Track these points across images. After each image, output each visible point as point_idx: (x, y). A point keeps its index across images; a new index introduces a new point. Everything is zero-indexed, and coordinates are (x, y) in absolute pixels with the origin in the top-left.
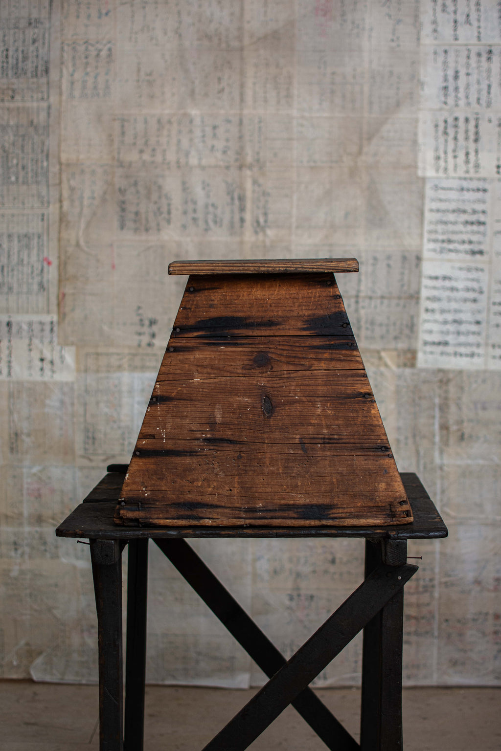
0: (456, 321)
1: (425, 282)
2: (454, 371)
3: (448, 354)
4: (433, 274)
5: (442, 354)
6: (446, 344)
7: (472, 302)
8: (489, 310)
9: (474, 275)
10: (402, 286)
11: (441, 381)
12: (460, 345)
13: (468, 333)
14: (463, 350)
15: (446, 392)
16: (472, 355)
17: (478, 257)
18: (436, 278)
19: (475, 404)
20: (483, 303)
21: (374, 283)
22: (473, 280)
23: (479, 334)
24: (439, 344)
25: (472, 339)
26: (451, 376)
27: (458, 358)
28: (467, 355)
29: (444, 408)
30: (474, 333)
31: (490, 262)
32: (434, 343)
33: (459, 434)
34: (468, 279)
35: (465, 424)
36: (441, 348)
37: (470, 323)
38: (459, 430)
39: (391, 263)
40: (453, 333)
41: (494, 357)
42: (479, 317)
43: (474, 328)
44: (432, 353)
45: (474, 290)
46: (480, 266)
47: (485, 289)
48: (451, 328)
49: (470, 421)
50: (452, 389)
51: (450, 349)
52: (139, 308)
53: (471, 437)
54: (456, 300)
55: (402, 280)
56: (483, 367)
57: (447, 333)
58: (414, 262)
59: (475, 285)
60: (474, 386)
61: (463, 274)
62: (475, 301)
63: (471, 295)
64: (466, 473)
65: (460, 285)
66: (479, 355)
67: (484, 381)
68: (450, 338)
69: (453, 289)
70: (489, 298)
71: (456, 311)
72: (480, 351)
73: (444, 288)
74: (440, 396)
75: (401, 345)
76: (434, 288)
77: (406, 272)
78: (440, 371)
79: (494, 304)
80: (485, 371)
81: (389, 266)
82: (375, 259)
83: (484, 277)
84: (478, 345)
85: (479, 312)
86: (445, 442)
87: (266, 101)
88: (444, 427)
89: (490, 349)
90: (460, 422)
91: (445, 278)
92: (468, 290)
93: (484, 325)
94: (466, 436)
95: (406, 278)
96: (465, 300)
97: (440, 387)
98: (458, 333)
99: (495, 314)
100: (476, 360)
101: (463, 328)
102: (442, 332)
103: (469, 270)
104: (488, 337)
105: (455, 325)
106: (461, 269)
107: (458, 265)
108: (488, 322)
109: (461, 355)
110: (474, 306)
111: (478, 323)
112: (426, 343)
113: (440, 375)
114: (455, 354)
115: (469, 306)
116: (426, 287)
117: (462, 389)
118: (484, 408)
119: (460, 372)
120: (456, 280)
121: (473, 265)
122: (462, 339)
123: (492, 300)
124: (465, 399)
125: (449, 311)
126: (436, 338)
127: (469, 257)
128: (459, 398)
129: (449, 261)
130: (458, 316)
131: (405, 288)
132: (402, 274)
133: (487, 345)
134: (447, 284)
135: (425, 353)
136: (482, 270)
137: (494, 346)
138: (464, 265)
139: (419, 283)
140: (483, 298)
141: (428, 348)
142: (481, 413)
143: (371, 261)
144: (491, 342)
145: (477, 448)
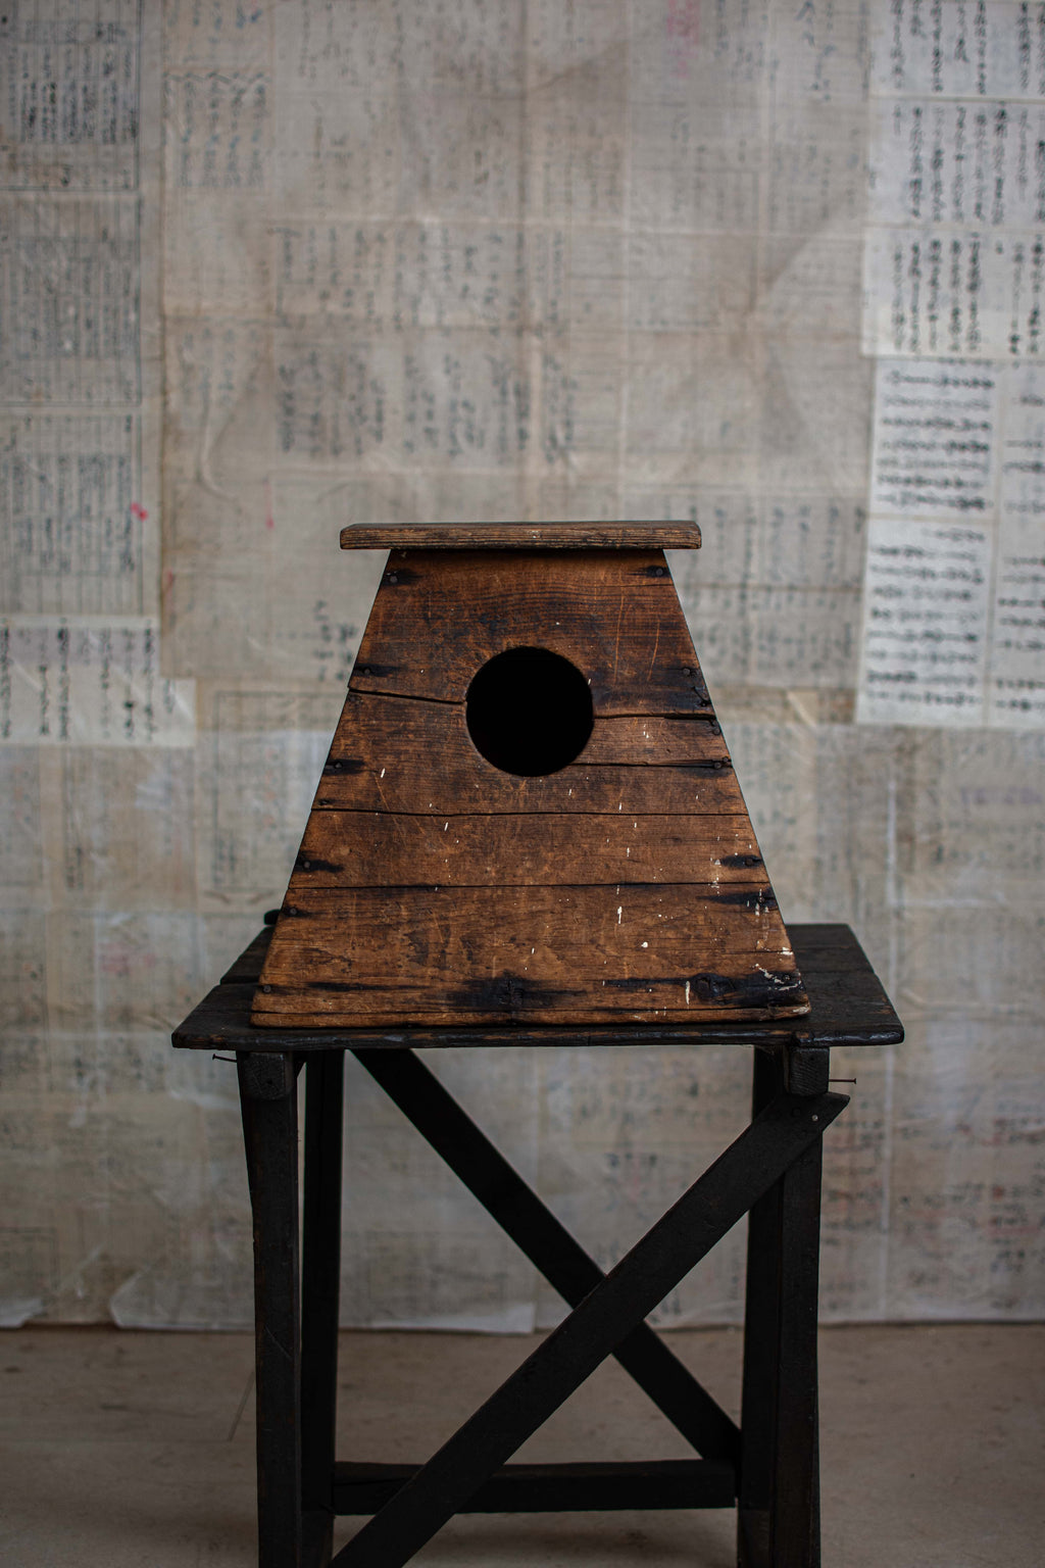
0: (929, 635)
1: (873, 559)
2: (924, 730)
3: (913, 698)
4: (888, 545)
5: (903, 697)
6: (910, 678)
7: (960, 598)
8: (992, 614)
9: (966, 546)
10: (830, 566)
11: (900, 749)
12: (937, 680)
13: (952, 658)
14: (942, 690)
15: (911, 769)
16: (959, 700)
17: (973, 512)
18: (894, 552)
19: (964, 792)
20: (981, 602)
21: (776, 559)
22: (963, 556)
23: (972, 659)
24: (898, 678)
25: (959, 669)
26: (919, 739)
27: (934, 705)
28: (949, 700)
29: (905, 800)
30: (963, 658)
31: (996, 523)
32: (887, 677)
33: (934, 849)
34: (954, 555)
35: (945, 831)
36: (901, 687)
37: (956, 638)
38: (932, 842)
39: (810, 522)
40: (925, 658)
41: (1000, 704)
42: (973, 628)
43: (963, 648)
44: (883, 695)
45: (964, 576)
46: (975, 529)
47: (986, 574)
48: (921, 647)
49: (954, 824)
50: (920, 764)
51: (918, 688)
52: (321, 605)
53: (954, 855)
54: (930, 595)
55: (829, 554)
56: (978, 723)
57: (914, 657)
58: (852, 519)
59: (967, 566)
60: (963, 758)
61: (944, 545)
62: (966, 596)
63: (959, 585)
64: (943, 923)
65: (939, 566)
66: (972, 700)
67: (981, 750)
68: (918, 668)
69: (925, 574)
70: (993, 591)
71: (931, 616)
72: (975, 692)
73: (909, 572)
74: (898, 778)
75: (826, 681)
76: (890, 571)
77: (838, 539)
78: (899, 729)
79: (1002, 602)
80: (983, 731)
81: (804, 527)
82: (779, 513)
83: (984, 550)
84: (971, 681)
85: (974, 617)
86: (907, 865)
87: (569, 201)
88: (906, 837)
89: (994, 689)
90: (935, 827)
91: (911, 552)
92: (952, 575)
93: (982, 642)
94: (946, 854)
95: (837, 551)
96: (948, 595)
97: (898, 761)
98: (934, 658)
99: (1004, 621)
100: (966, 709)
101: (944, 648)
102: (903, 656)
103: (956, 536)
104: (989, 665)
105: (929, 642)
106: (940, 535)
107: (935, 527)
108: (990, 638)
109: (939, 700)
110: (964, 606)
111: (971, 638)
112: (872, 677)
113: (899, 738)
114: (928, 698)
115: (956, 606)
116: (875, 569)
117: (939, 763)
118: (980, 801)
119: (937, 732)
120: (932, 555)
121: (964, 528)
122: (941, 669)
123: (999, 595)
124: (945, 783)
125: (917, 616)
126: (891, 666)
127: (955, 513)
128: (934, 782)
129: (918, 519)
130: (934, 626)
131: (835, 570)
132: (830, 543)
133: (987, 680)
134: (915, 563)
135: (871, 694)
136: (980, 538)
137: (1000, 683)
138: (946, 528)
139: (862, 560)
140: (982, 591)
141: (878, 687)
142: (973, 809)
143: (770, 518)
144: (995, 674)
145: (966, 876)
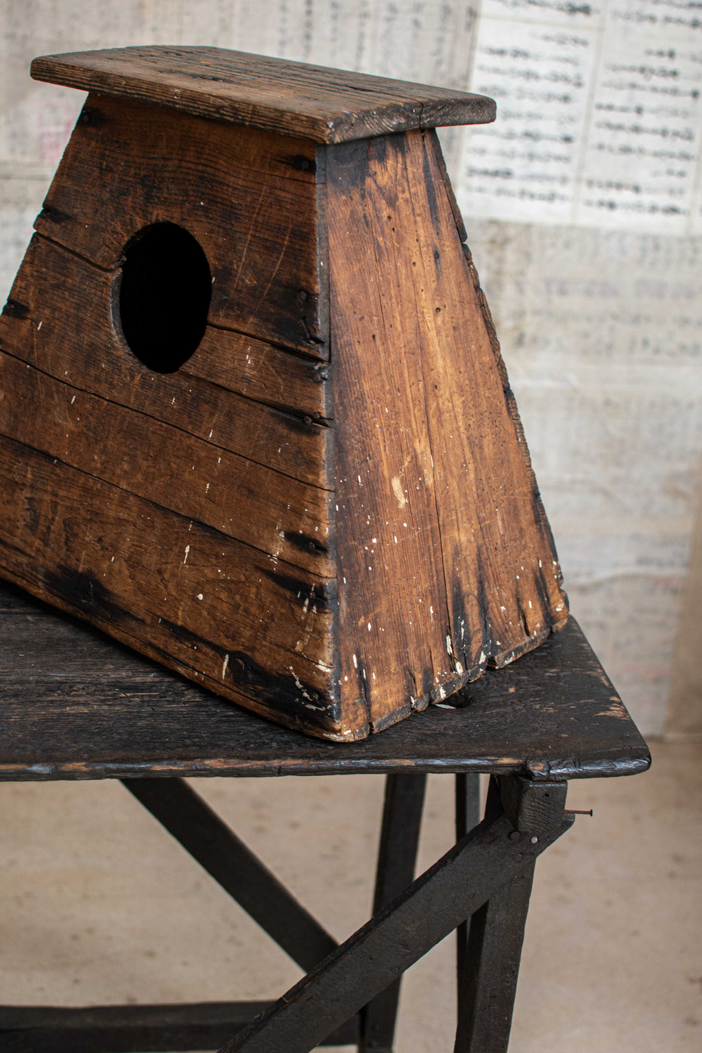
0: (528, 135)
1: (481, 58)
2: (516, 225)
3: (509, 194)
4: (497, 46)
5: (500, 192)
6: (508, 174)
7: (560, 100)
8: (589, 117)
9: (570, 51)
10: (439, 63)
11: (493, 242)
12: (532, 177)
13: (549, 157)
14: (536, 187)
15: (501, 260)
16: (552, 197)
17: (580, 17)
18: (502, 52)
19: (548, 283)
20: (578, 106)
21: (387, 54)
22: (567, 60)
23: (566, 159)
24: (496, 174)
25: (554, 168)
26: (511, 232)
27: (527, 202)
28: (542, 197)
30: (558, 158)
31: (601, 30)
32: (486, 173)
33: (516, 334)
34: (558, 59)
35: (528, 319)
36: (499, 182)
37: (553, 139)
38: (516, 328)
39: (422, 18)
40: (523, 156)
41: (589, 203)
42: (570, 130)
43: (560, 148)
44: (481, 190)
45: (566, 79)
46: (581, 35)
47: (586, 79)
48: (520, 146)
49: (537, 313)
50: (511, 255)
51: (513, 185)
53: (535, 340)
54: (533, 96)
55: (438, 52)
56: (566, 220)
57: (512, 155)
58: (463, 18)
59: (569, 70)
60: (550, 252)
61: (551, 49)
62: (566, 99)
63: (561, 88)
65: (543, 68)
66: (563, 198)
67: (567, 245)
68: (516, 165)
69: (529, 75)
70: (591, 96)
71: (531, 116)
72: (566, 190)
73: (514, 73)
74: (488, 268)
76: (496, 71)
77: (448, 37)
78: (493, 222)
79: (600, 107)
80: (571, 228)
81: (416, 23)
82: (393, 9)
83: (586, 55)
84: (564, 180)
85: (572, 120)
89: (584, 188)
90: (520, 315)
91: (517, 53)
92: (556, 78)
93: (577, 144)
94: (527, 339)
95: (446, 49)
96: (549, 97)
97: (490, 252)
98: (531, 156)
99: (599, 125)
100: (557, 206)
101: (541, 147)
102: (503, 154)
103: (562, 41)
104: (582, 166)
105: (528, 141)
106: (547, 38)
107: (543, 30)
108: (585, 140)
109: (532, 196)
110: (563, 108)
111: (567, 139)
112: (472, 172)
113: (493, 231)
114: (523, 194)
115: (557, 107)
116: (481, 68)
117: (527, 256)
118: (562, 292)
119: (528, 227)
120: (537, 58)
121: (570, 33)
122: (537, 167)
123: (598, 100)
124: (532, 274)
125: (519, 116)
126: (491, 163)
127: (564, 17)
128: (522, 273)
129: (527, 21)
130: (534, 126)
131: (444, 68)
132: (440, 40)
133: (578, 180)
134: (521, 64)
135: (469, 189)
136: (584, 43)
137: (590, 183)
138: (552, 32)
139: (470, 59)
140: (580, 95)
141: (476, 181)
142: (556, 299)
143: (384, 13)
144: (586, 175)
145: (544, 360)
